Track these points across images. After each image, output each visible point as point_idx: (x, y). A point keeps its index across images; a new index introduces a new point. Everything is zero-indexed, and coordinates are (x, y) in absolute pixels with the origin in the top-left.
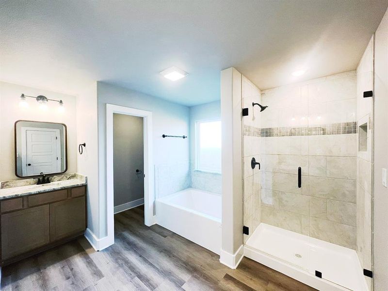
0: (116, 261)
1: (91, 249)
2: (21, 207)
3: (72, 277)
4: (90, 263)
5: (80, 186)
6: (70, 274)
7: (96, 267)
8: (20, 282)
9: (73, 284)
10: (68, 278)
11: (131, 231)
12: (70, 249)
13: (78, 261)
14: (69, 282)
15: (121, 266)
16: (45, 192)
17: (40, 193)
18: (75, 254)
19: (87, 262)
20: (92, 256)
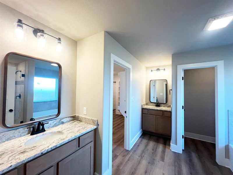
0: (175, 162)
1: (169, 147)
2: (147, 113)
3: (155, 150)
4: (164, 152)
5: (168, 112)
6: (155, 149)
7: (164, 156)
8: (143, 140)
9: (153, 153)
10: (153, 150)
11: (199, 156)
12: (162, 140)
13: (161, 147)
14: (152, 151)
15: (175, 166)
16: (157, 110)
17: (152, 110)
18: (162, 144)
19: (163, 150)
20: (167, 150)
